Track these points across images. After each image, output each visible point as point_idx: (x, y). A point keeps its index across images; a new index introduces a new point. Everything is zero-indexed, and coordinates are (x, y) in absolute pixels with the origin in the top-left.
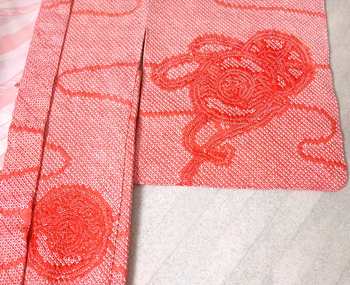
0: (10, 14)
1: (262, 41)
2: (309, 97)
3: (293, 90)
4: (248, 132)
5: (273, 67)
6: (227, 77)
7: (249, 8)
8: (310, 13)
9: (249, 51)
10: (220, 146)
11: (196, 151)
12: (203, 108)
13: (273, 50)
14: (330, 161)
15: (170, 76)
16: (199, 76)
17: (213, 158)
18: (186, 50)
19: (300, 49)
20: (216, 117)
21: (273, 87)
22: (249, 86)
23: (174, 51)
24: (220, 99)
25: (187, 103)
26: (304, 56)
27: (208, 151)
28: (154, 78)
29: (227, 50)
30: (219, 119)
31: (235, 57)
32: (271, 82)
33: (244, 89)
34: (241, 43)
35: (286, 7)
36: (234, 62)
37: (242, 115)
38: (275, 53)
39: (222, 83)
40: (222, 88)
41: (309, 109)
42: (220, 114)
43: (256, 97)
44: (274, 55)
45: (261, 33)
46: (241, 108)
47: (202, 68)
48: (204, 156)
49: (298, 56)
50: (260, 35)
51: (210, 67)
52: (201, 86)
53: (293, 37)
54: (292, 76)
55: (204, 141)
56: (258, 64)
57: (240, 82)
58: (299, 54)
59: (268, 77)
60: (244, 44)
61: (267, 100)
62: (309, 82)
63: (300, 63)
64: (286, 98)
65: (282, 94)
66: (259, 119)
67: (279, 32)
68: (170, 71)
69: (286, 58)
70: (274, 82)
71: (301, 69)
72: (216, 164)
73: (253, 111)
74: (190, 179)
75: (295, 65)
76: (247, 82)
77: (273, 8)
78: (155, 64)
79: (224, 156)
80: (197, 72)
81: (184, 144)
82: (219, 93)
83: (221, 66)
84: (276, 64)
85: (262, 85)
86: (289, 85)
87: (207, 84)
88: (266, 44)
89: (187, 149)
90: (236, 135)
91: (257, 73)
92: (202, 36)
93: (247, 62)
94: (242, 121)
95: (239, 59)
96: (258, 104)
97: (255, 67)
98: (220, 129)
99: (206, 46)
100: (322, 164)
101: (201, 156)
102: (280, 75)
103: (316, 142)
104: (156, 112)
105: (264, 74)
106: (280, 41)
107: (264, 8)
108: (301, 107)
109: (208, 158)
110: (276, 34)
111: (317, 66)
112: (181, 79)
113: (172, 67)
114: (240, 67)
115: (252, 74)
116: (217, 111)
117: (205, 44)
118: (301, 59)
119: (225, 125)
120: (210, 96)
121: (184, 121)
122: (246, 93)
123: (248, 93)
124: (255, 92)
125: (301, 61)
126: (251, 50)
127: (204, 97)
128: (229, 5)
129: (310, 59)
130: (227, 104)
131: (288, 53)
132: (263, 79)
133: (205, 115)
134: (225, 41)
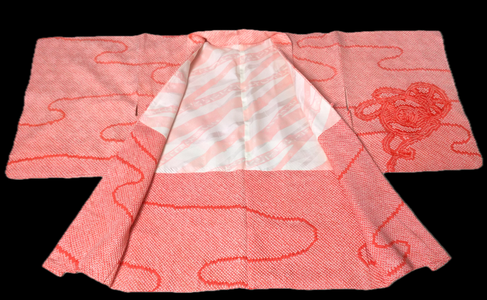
0: (257, 85)
1: (416, 89)
2: (451, 119)
3: (441, 115)
4: (420, 140)
5: (426, 103)
6: (400, 110)
7: (402, 70)
8: (441, 70)
9: (410, 95)
10: (406, 149)
11: (393, 153)
12: (390, 129)
13: (423, 94)
14: (471, 153)
15: (365, 113)
16: (383, 112)
17: (404, 156)
18: (370, 97)
19: (439, 92)
20: (399, 134)
21: (428, 114)
22: (414, 115)
23: (364, 99)
24: (399, 123)
25: (380, 127)
26: (443, 96)
27: (399, 152)
28: (356, 114)
29: (396, 96)
30: (402, 134)
31: (402, 99)
32: (427, 112)
33: (412, 117)
34: (403, 91)
35: (425, 67)
36: (402, 102)
37: (414, 132)
38: (424, 95)
39: (398, 115)
40: (399, 117)
41: (452, 125)
42: (401, 131)
43: (420, 121)
44: (425, 96)
45: (414, 84)
46: (413, 128)
47: (384, 106)
48: (398, 155)
49: (439, 96)
50: (413, 85)
51: (388, 106)
52: (385, 117)
53: (434, 85)
54: (439, 108)
55: (395, 147)
56: (416, 102)
57: (408, 113)
58: (439, 95)
59: (424, 109)
60: (405, 91)
61: (427, 122)
62: (449, 110)
63: (441, 100)
64: (438, 120)
65: (435, 118)
66: (425, 133)
67: (425, 83)
68: (364, 110)
69: (432, 98)
70: (428, 112)
71: (443, 103)
72: (406, 159)
73: (420, 129)
74: (393, 168)
75: (439, 101)
76: (413, 113)
77: (417, 69)
78: (355, 107)
79: (409, 154)
80: (381, 109)
81: (384, 150)
82: (398, 120)
83: (395, 105)
84: (428, 102)
85: (422, 114)
86: (438, 113)
87: (389, 115)
88: (418, 90)
89: (387, 152)
90: (414, 142)
91: (417, 107)
92: (378, 88)
93: (409, 102)
94: (415, 135)
95: (404, 100)
96: (422, 124)
97: (415, 104)
98: (404, 140)
99: (383, 94)
100: (467, 155)
101: (396, 155)
102: (431, 108)
103: (460, 143)
104: (363, 133)
105: (422, 108)
106: (426, 88)
107: (412, 69)
108: (448, 124)
109: (401, 157)
110: (423, 84)
111: (452, 101)
112: (372, 114)
113: (365, 107)
114: (406, 105)
115: (414, 108)
116: (399, 130)
117: (381, 93)
118: (442, 98)
119: (406, 137)
120: (393, 122)
121: (382, 136)
122: (414, 119)
123: (415, 119)
124: (419, 118)
125: (441, 99)
126: (411, 94)
127: (389, 123)
128: (389, 69)
129: (447, 97)
130: (405, 126)
131: (433, 95)
132: (422, 110)
133: (392, 133)
134: (393, 90)
